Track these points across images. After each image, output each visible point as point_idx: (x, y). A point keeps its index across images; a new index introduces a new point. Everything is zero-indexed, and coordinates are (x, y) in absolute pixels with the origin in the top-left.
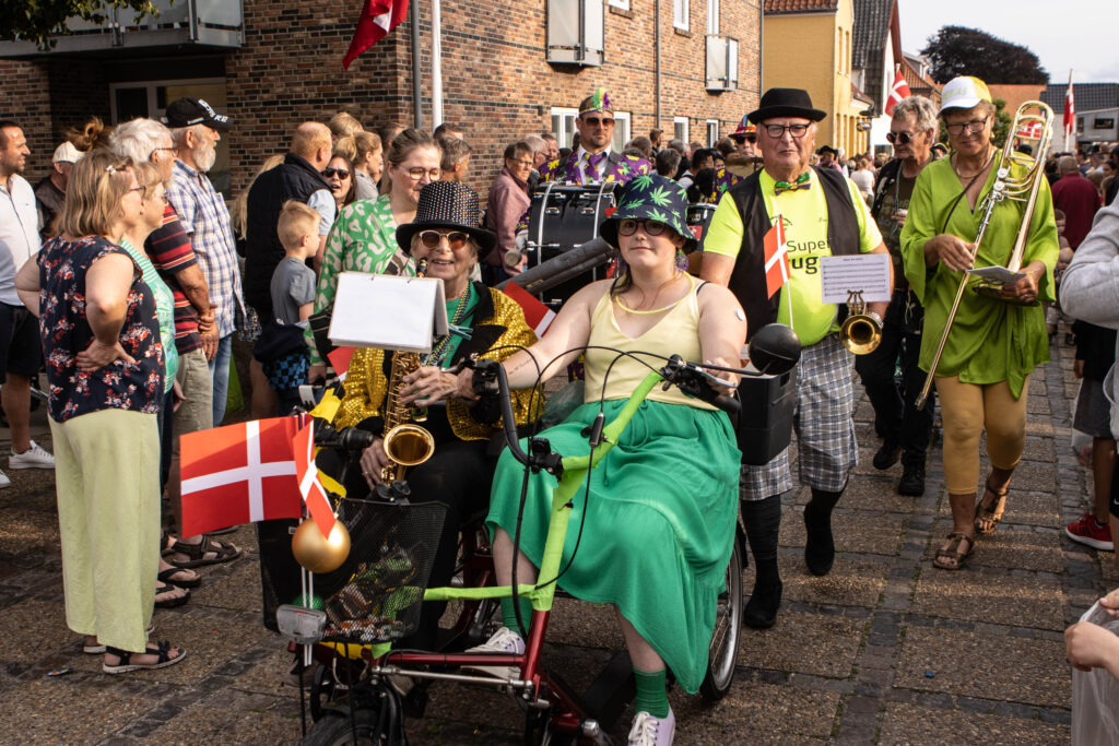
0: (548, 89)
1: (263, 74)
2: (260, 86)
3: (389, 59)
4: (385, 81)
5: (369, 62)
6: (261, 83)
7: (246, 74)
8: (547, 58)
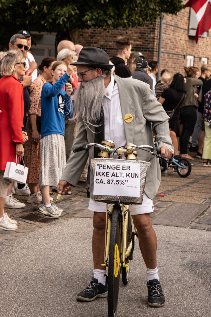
0: (187, 47)
1: (95, 36)
2: (93, 40)
3: (152, 35)
4: (149, 44)
5: (143, 36)
6: (94, 39)
7: (87, 35)
8: (188, 33)
